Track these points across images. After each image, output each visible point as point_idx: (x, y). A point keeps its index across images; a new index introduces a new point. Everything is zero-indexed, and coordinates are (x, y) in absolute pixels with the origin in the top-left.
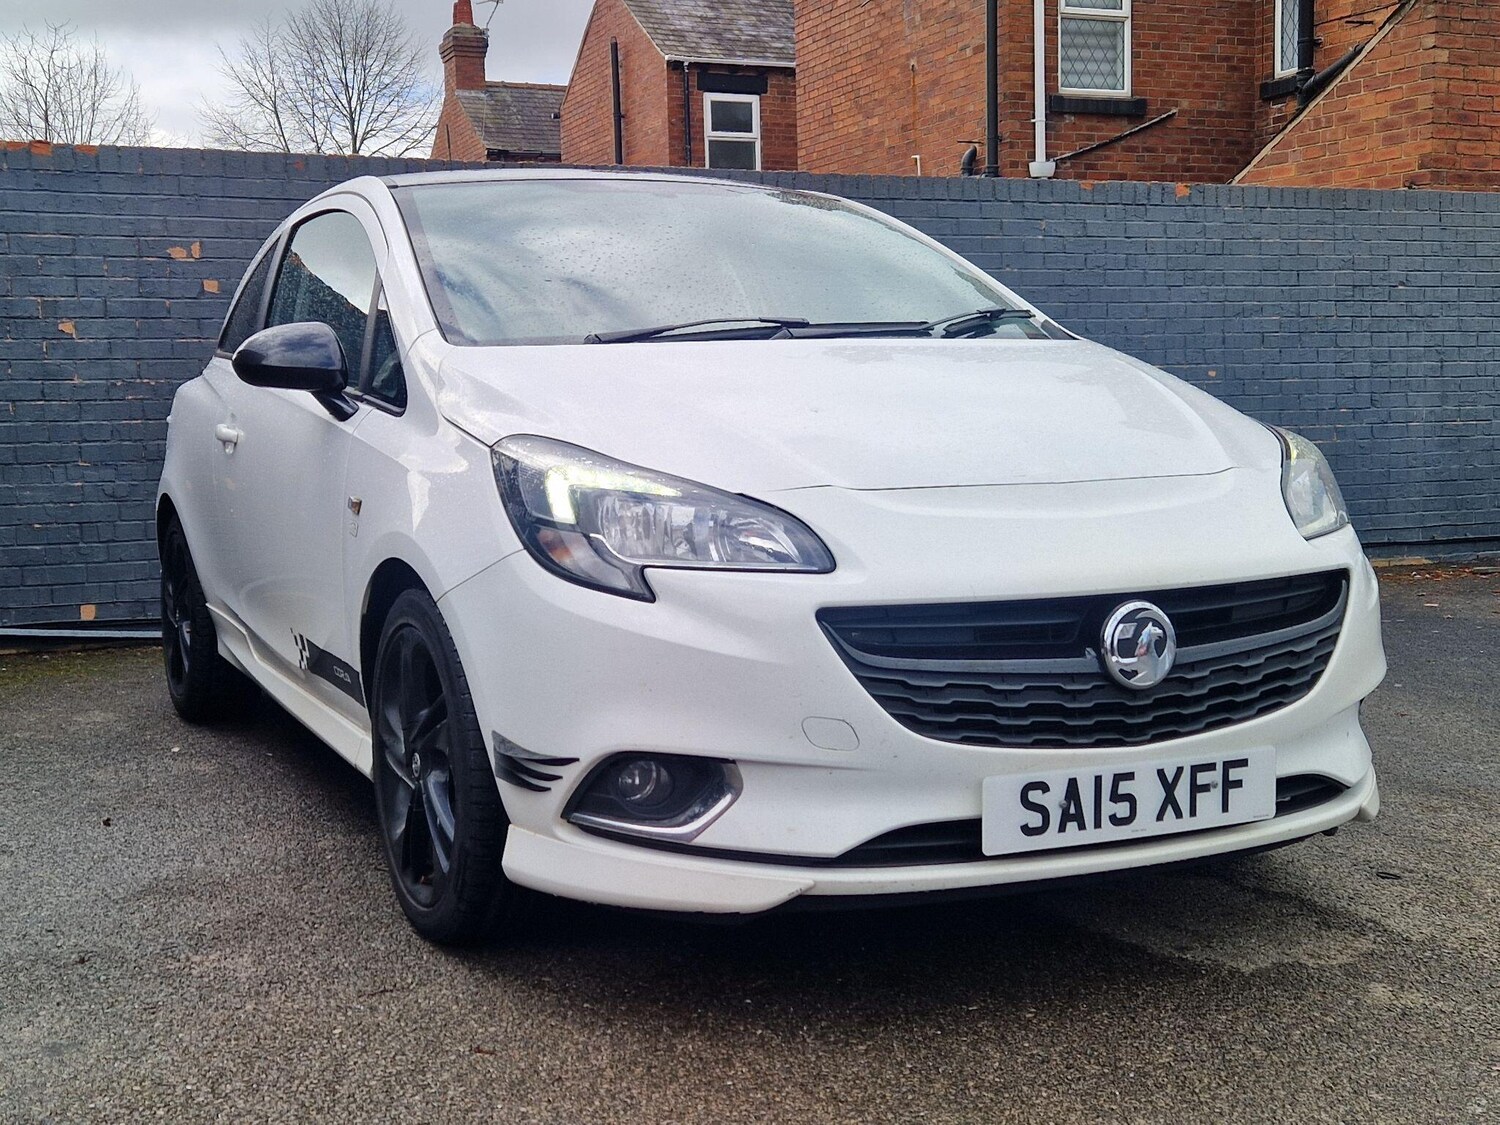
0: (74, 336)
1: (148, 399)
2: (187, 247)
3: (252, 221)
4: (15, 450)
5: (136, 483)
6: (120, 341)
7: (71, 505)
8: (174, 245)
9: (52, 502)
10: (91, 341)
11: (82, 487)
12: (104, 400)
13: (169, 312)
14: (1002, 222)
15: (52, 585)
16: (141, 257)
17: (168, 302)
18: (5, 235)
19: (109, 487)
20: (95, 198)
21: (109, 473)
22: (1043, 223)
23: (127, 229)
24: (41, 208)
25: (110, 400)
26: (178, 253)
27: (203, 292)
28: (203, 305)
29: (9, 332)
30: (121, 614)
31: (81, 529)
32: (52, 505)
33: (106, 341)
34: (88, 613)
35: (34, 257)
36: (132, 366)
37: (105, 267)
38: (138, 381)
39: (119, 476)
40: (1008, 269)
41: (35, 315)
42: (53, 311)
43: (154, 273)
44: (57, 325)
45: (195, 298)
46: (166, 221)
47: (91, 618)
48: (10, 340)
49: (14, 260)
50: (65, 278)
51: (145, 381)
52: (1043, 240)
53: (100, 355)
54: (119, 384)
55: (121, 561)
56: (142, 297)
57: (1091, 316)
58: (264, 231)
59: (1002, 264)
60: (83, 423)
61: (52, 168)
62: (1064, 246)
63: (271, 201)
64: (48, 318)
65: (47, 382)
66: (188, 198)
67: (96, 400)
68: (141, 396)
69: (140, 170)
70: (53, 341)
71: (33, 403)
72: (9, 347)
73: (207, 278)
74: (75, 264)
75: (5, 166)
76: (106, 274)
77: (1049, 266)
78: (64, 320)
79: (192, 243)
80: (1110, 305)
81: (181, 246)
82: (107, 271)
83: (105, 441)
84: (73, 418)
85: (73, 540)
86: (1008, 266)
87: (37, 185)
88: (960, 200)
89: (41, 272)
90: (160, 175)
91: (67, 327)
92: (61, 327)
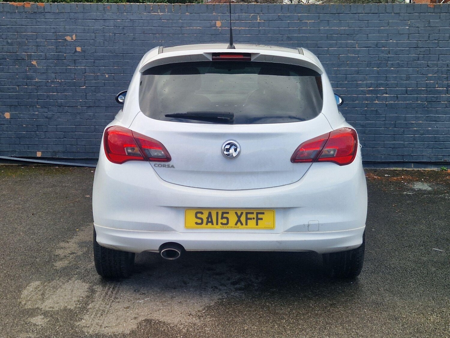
0: (36, 65)
1: (58, 86)
2: (71, 36)
3: (93, 27)
4: (18, 102)
5: (54, 113)
6: (50, 67)
7: (34, 120)
8: (67, 35)
9: (29, 118)
10: (41, 67)
11: (38, 114)
12: (45, 86)
13: (65, 58)
14: (389, 22)
15: (28, 145)
16: (57, 40)
17: (65, 54)
18: (16, 33)
19: (46, 114)
20: (43, 20)
21: (46, 110)
22: (409, 22)
23: (53, 31)
24: (27, 24)
25: (47, 86)
26: (68, 38)
27: (76, 51)
28: (76, 55)
29: (17, 64)
30: (49, 156)
31: (37, 127)
32: (28, 119)
33: (46, 67)
34: (39, 154)
35: (25, 40)
36: (53, 75)
37: (46, 43)
38: (55, 80)
39: (49, 111)
40: (391, 41)
41: (25, 59)
42: (30, 57)
43: (61, 45)
44: (31, 62)
45: (74, 53)
46: (65, 28)
47: (40, 156)
48: (17, 67)
49: (19, 41)
50: (34, 47)
51: (58, 80)
52: (409, 28)
53: (44, 71)
54: (49, 81)
55: (49, 138)
56: (57, 53)
57: (430, 60)
58: (96, 30)
59: (388, 38)
60: (38, 93)
61: (31, 11)
62: (419, 31)
63: (99, 20)
64: (28, 60)
65: (28, 80)
66: (72, 20)
67: (42, 86)
68: (56, 85)
69: (57, 11)
70: (30, 67)
71: (24, 87)
72: (17, 69)
73: (77, 47)
74: (37, 42)
75: (17, 11)
76: (46, 45)
77: (410, 39)
78: (33, 60)
79: (73, 35)
80: (440, 55)
81: (69, 36)
82: (46, 44)
83: (45, 99)
84: (35, 92)
85: (34, 131)
86: (391, 40)
87: (26, 17)
88: (370, 13)
89: (27, 45)
90: (63, 12)
91: (34, 63)
92: (32, 63)
